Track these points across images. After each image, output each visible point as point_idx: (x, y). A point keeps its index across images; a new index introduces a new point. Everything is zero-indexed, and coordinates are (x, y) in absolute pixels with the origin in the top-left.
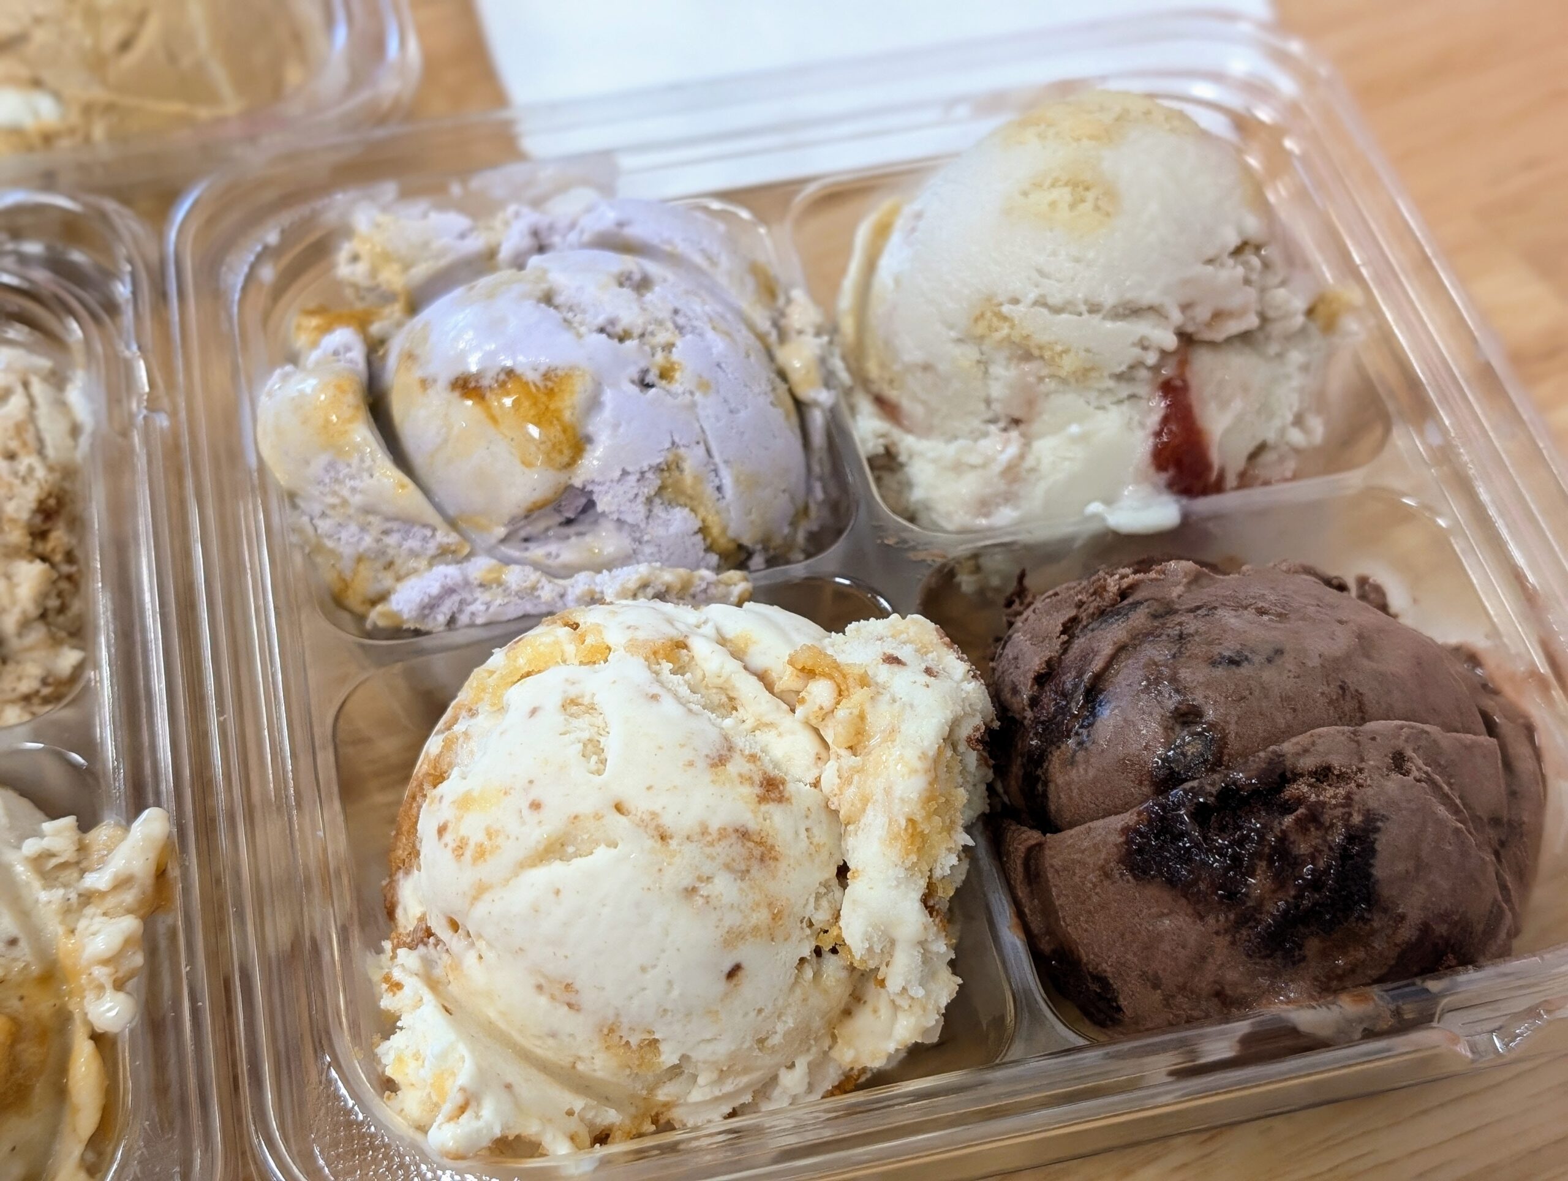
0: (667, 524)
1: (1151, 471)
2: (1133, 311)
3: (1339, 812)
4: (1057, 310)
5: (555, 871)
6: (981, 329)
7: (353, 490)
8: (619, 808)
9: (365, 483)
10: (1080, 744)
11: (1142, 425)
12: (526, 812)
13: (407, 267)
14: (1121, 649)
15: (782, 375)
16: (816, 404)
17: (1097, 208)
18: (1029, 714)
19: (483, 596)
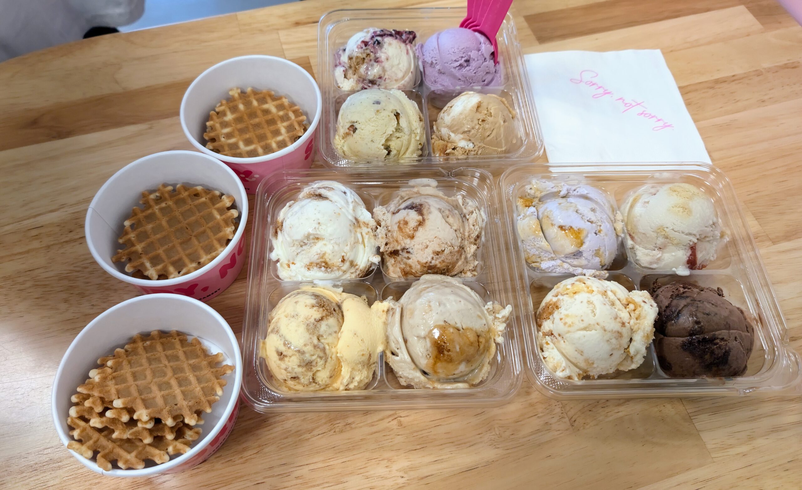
0: (595, 260)
1: (686, 264)
2: (690, 234)
3: (724, 347)
4: (675, 231)
5: (584, 332)
6: (659, 231)
7: (537, 244)
8: (598, 324)
9: (540, 243)
10: (675, 322)
11: (686, 255)
12: (580, 321)
13: (541, 192)
14: (685, 306)
15: (615, 229)
16: (621, 236)
17: (687, 213)
18: (663, 313)
19: (559, 268)
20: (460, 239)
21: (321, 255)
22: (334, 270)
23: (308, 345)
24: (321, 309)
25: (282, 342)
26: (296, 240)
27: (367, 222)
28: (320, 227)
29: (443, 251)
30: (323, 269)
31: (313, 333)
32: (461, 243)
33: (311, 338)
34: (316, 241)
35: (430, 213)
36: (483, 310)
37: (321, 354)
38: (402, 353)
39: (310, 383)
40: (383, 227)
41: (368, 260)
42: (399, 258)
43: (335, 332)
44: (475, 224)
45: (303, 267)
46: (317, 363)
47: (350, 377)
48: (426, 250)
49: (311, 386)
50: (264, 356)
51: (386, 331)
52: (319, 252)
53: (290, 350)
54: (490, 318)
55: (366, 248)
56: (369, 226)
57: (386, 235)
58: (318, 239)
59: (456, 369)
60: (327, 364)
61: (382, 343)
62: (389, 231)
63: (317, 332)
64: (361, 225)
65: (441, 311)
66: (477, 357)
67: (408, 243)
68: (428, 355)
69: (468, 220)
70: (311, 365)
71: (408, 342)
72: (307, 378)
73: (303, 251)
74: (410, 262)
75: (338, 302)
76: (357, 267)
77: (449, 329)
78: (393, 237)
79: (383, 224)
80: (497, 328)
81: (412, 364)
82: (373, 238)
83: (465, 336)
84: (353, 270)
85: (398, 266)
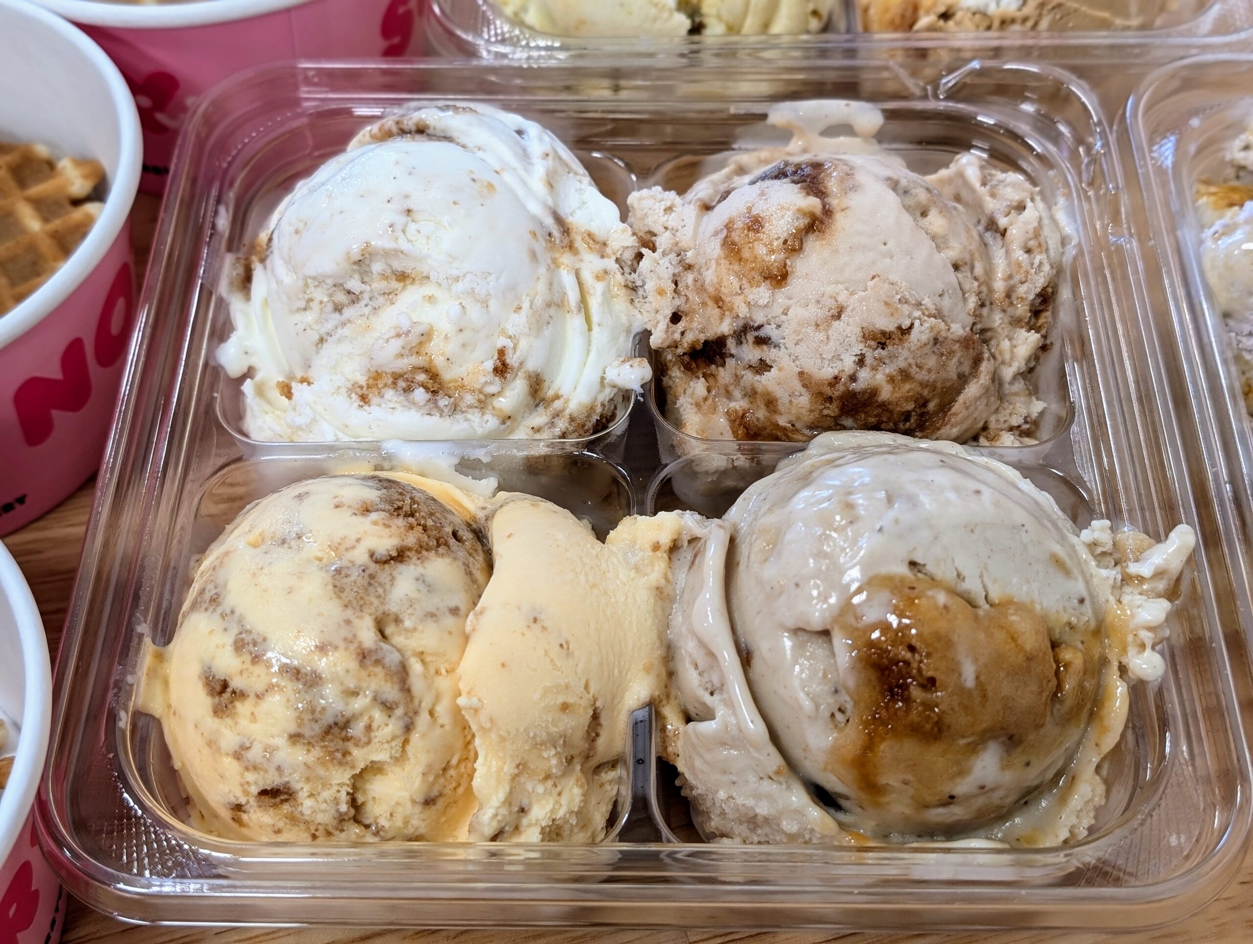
20: (972, 302)
21: (414, 339)
22: (463, 405)
23: (336, 648)
24: (400, 522)
25: (229, 639)
26: (319, 281)
27: (600, 235)
28: (412, 227)
29: (905, 332)
30: (420, 394)
31: (358, 604)
32: (977, 315)
33: (348, 622)
34: (395, 285)
35: (854, 188)
36: (1073, 547)
37: (391, 692)
38: (730, 704)
39: (341, 819)
40: (664, 254)
41: (603, 379)
42: (724, 374)
43: (455, 611)
44: (1032, 244)
45: (344, 391)
46: (369, 728)
47: (508, 801)
48: (836, 324)
49: (343, 835)
50: (156, 708)
51: (664, 624)
52: (405, 325)
53: (259, 670)
54: (1107, 575)
55: (595, 329)
56: (608, 250)
57: (676, 284)
58: (403, 277)
59: (962, 773)
60: (415, 737)
61: (647, 669)
62: (689, 267)
63: (376, 602)
64: (579, 244)
65: (897, 521)
66: (1050, 728)
67: (763, 302)
68: (841, 710)
69: (1003, 233)
70: (347, 739)
71: (756, 662)
72: (326, 794)
73: (344, 324)
74: (767, 381)
75: (474, 518)
76: (557, 404)
77: (930, 593)
78: (701, 288)
79: (663, 241)
80: (1133, 616)
81: (772, 749)
82: (622, 294)
83: (1002, 628)
84: (540, 418)
85: (721, 410)
